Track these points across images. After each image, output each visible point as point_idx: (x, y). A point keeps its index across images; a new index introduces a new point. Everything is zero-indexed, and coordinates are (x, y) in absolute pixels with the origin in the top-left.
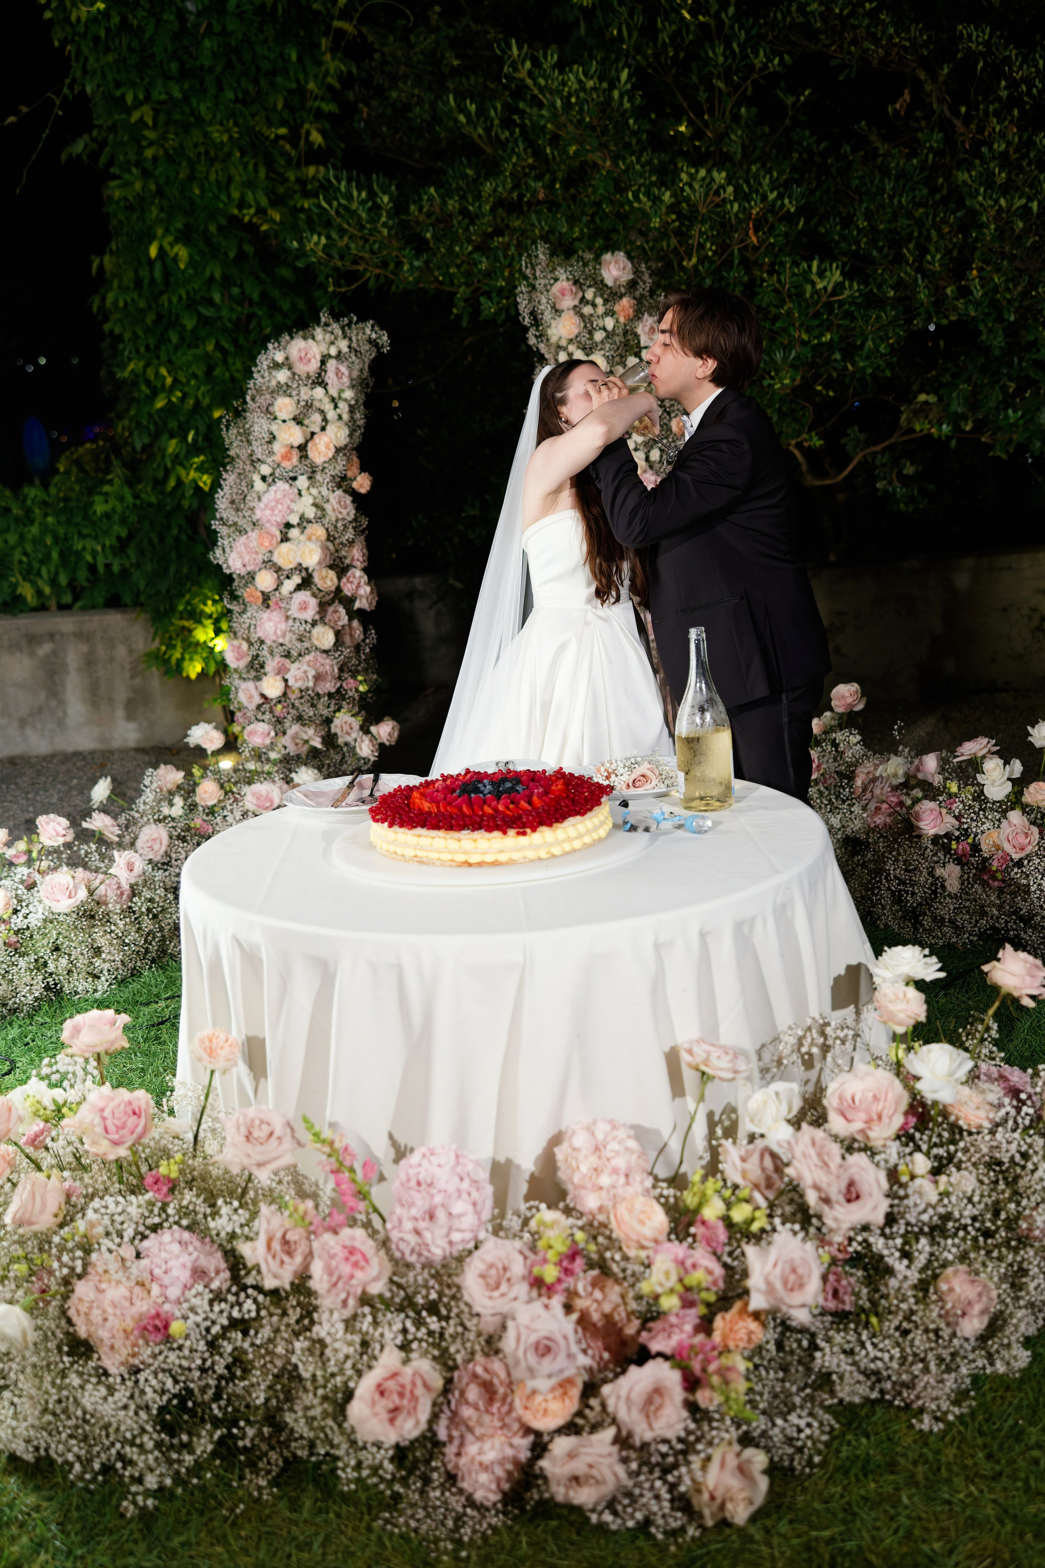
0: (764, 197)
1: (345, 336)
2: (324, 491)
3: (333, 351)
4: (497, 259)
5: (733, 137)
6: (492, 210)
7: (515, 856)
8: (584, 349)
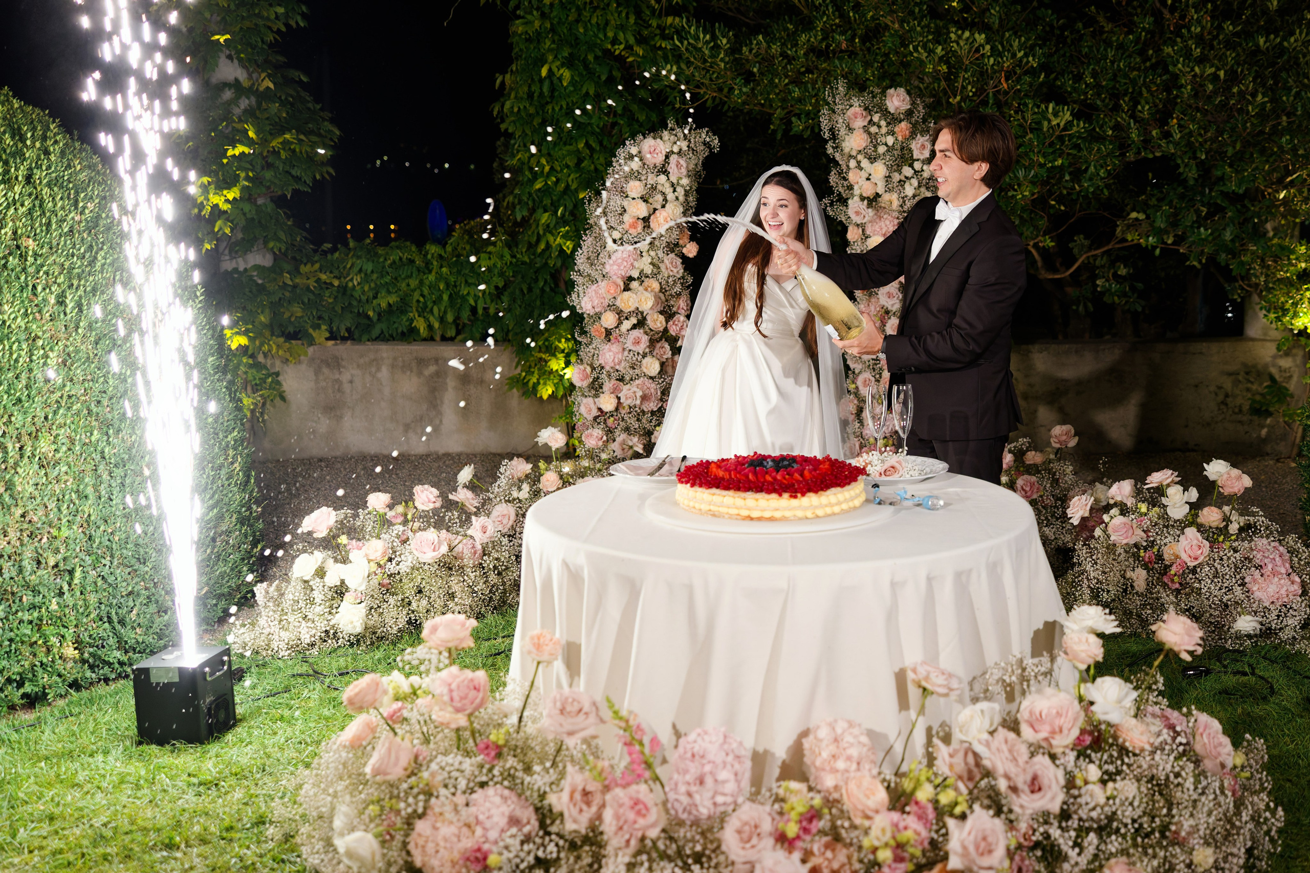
0: (1014, 55)
1: (685, 137)
2: (661, 254)
3: (676, 149)
4: (807, 89)
5: (992, 12)
6: (805, 54)
7: (788, 514)
8: (869, 159)
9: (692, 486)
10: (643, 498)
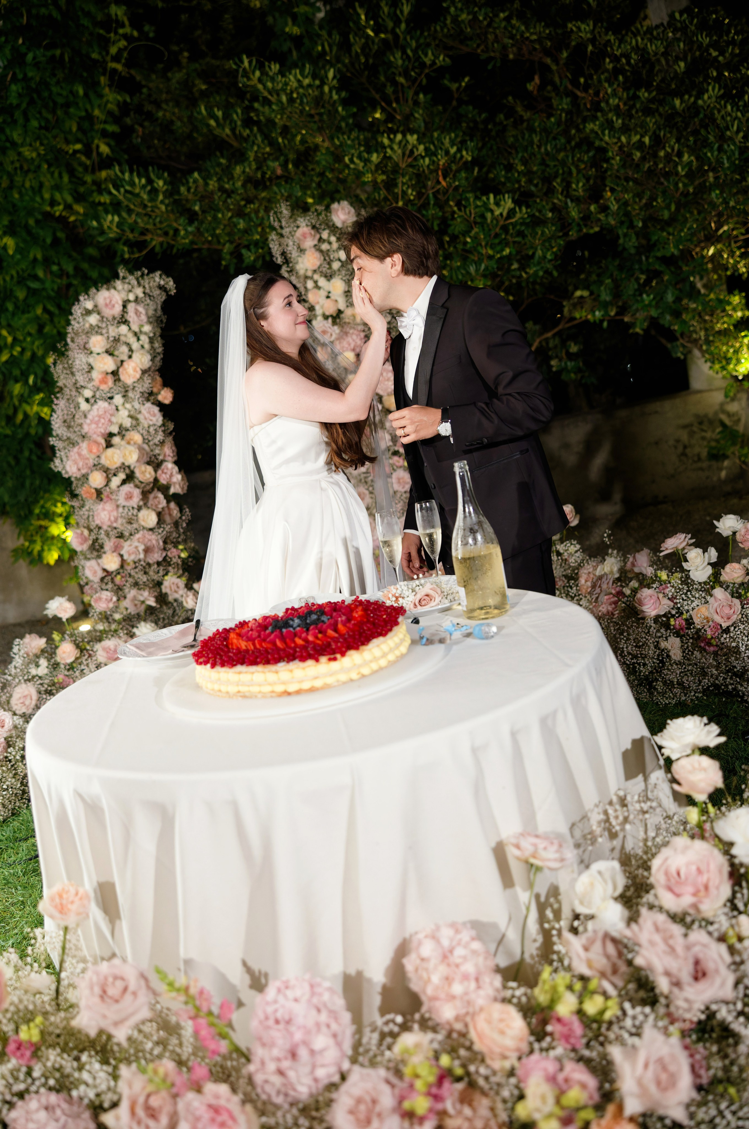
0: (447, 153)
1: (139, 284)
2: (137, 405)
3: (131, 297)
4: (251, 220)
5: (417, 115)
6: (244, 186)
7: (330, 680)
8: (326, 276)
9: (213, 666)
10: (159, 682)
